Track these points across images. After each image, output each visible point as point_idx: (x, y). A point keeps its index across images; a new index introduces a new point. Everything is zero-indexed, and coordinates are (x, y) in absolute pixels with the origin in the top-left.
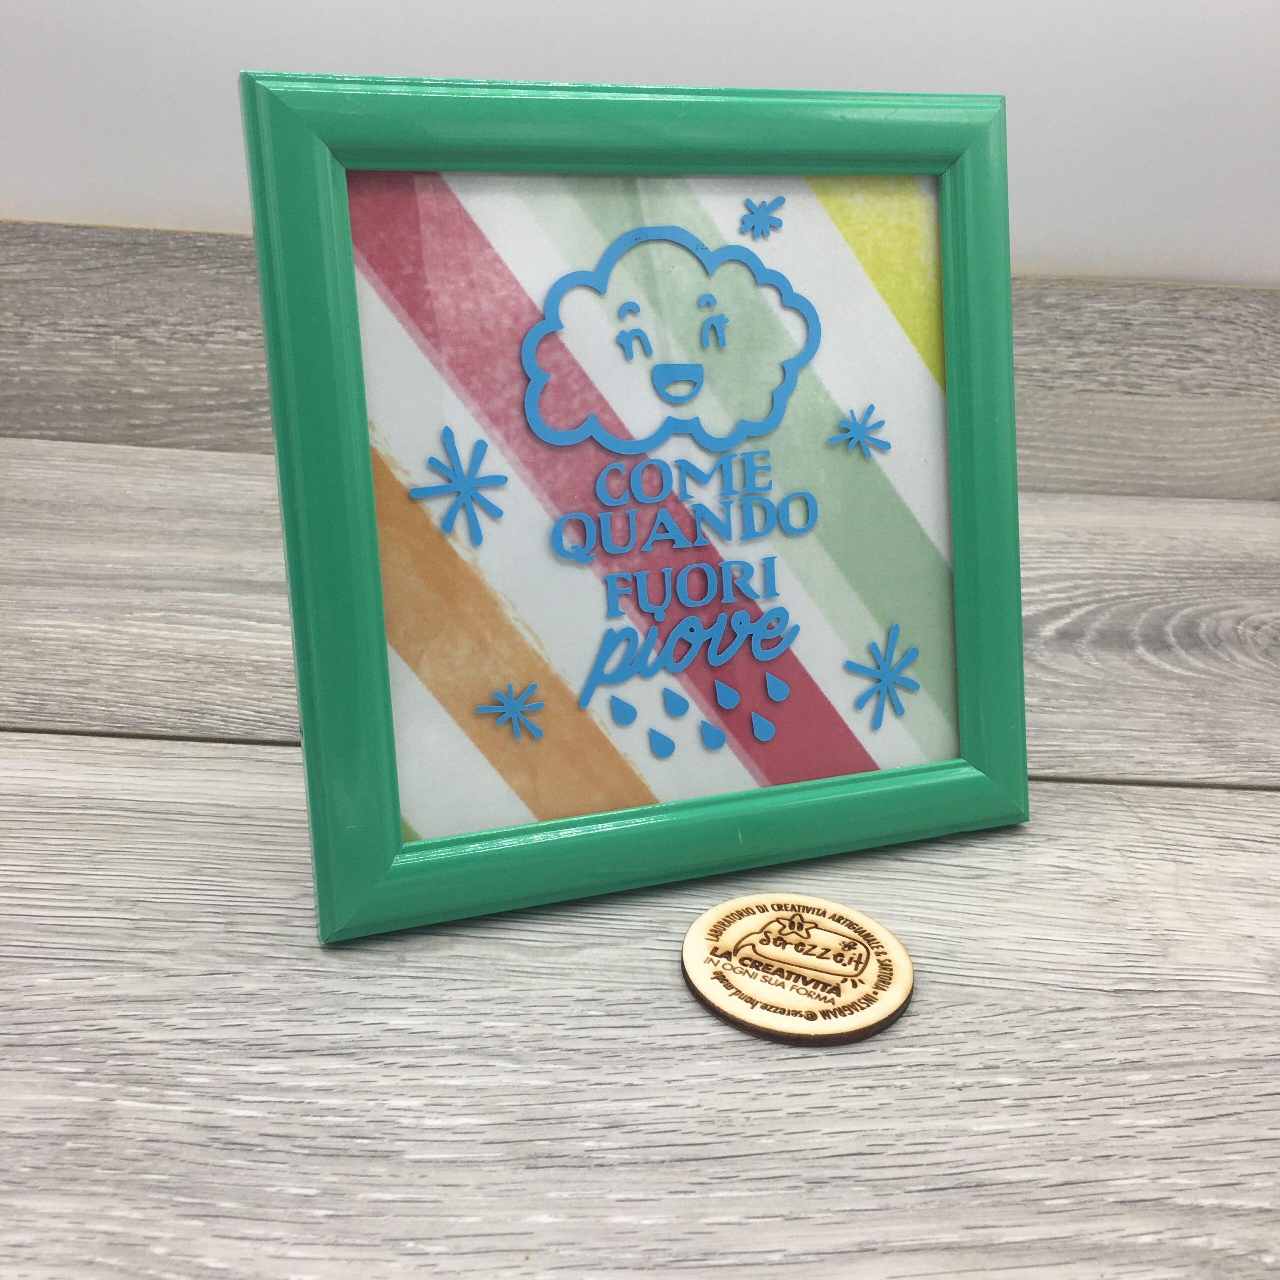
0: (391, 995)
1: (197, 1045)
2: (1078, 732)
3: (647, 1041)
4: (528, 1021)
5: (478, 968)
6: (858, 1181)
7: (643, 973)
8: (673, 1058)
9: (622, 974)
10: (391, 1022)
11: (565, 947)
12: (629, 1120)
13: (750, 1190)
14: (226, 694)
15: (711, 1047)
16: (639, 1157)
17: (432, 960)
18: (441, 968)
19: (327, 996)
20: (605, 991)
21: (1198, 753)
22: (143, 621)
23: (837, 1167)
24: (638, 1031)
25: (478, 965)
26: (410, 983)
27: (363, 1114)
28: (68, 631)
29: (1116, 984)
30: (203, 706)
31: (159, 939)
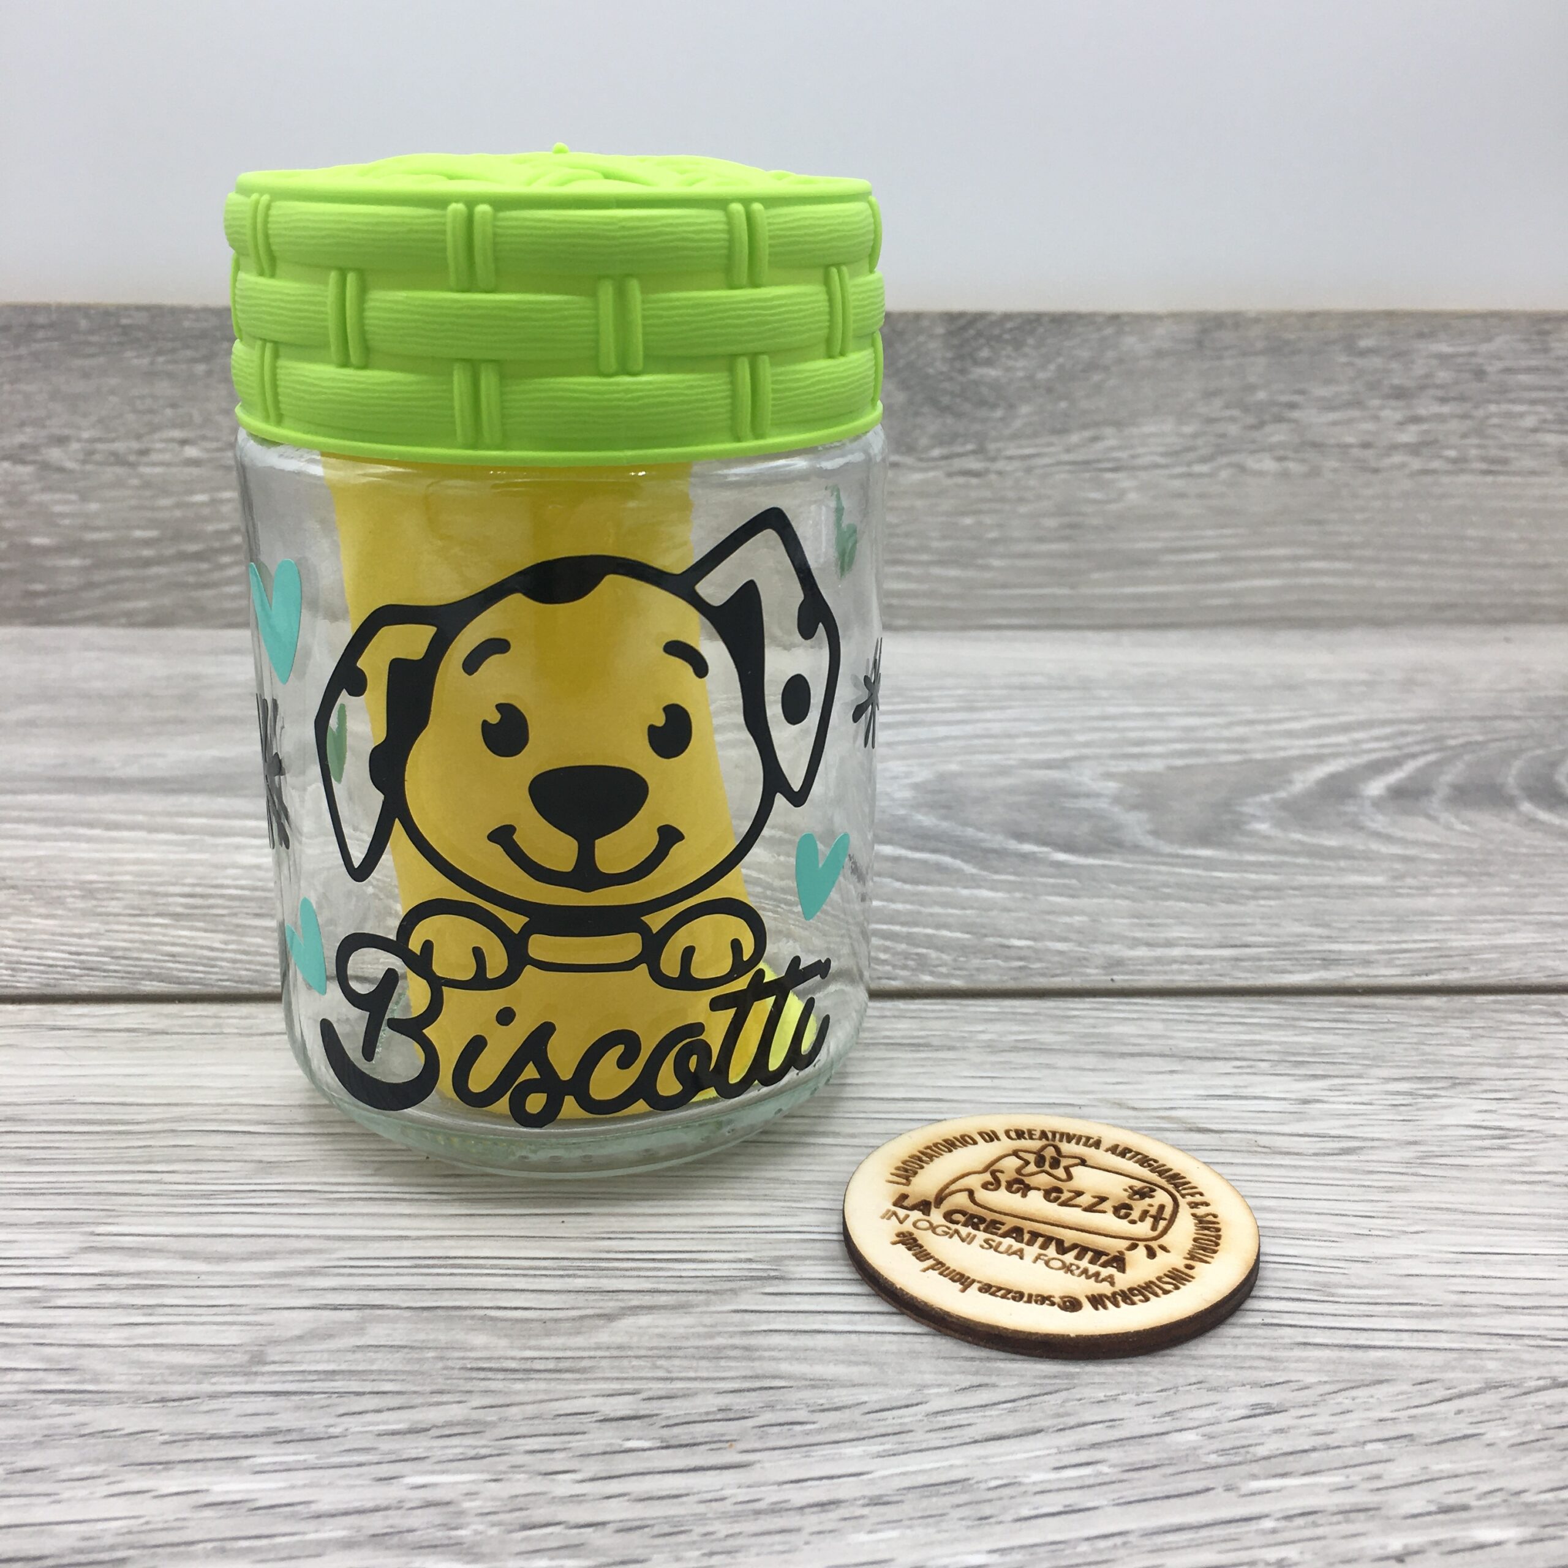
0: (225, 1430)
3: (743, 1495)
4: (502, 1468)
5: (408, 1368)
7: (735, 1358)
8: (798, 1530)
9: (694, 1363)
10: (216, 1488)
11: (582, 1318)
14: (25, 930)
15: (876, 1501)
17: (318, 1356)
18: (334, 1372)
19: (92, 1441)
20: (660, 1398)
24: (728, 1476)
25: (409, 1361)
26: (270, 1403)
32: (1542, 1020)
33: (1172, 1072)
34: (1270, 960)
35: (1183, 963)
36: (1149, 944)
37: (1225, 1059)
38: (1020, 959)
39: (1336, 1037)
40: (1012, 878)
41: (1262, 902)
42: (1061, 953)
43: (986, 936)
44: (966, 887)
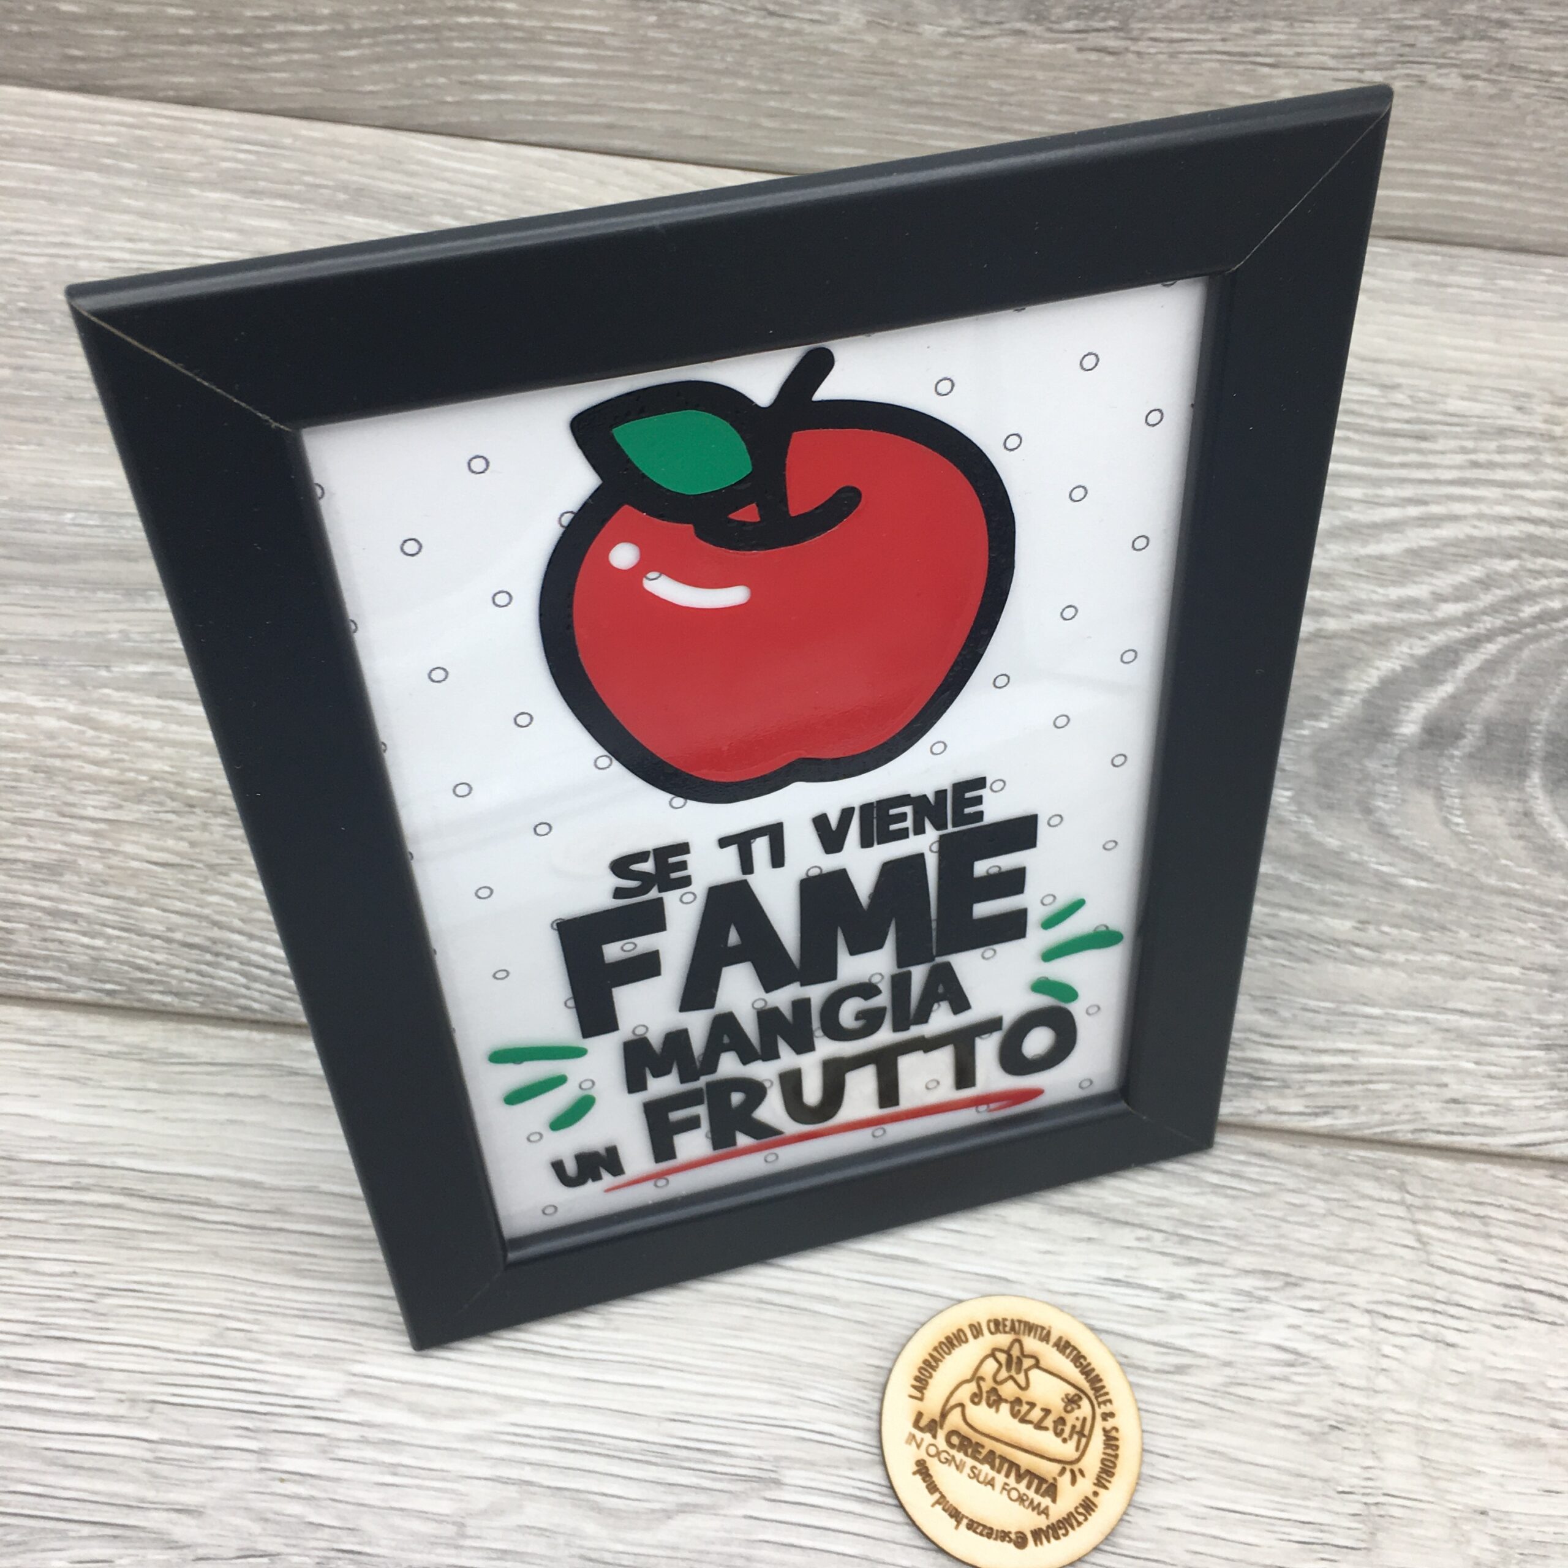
2: (1387, 1017)
11: (653, 1511)
14: (244, 899)
17: (495, 1534)
18: (505, 1552)
21: (1538, 1076)
22: (125, 689)
25: (549, 1546)
28: (26, 720)
30: (216, 933)
32: (1386, 1194)
33: (1090, 1239)
37: (1133, 1225)
39: (1224, 1201)
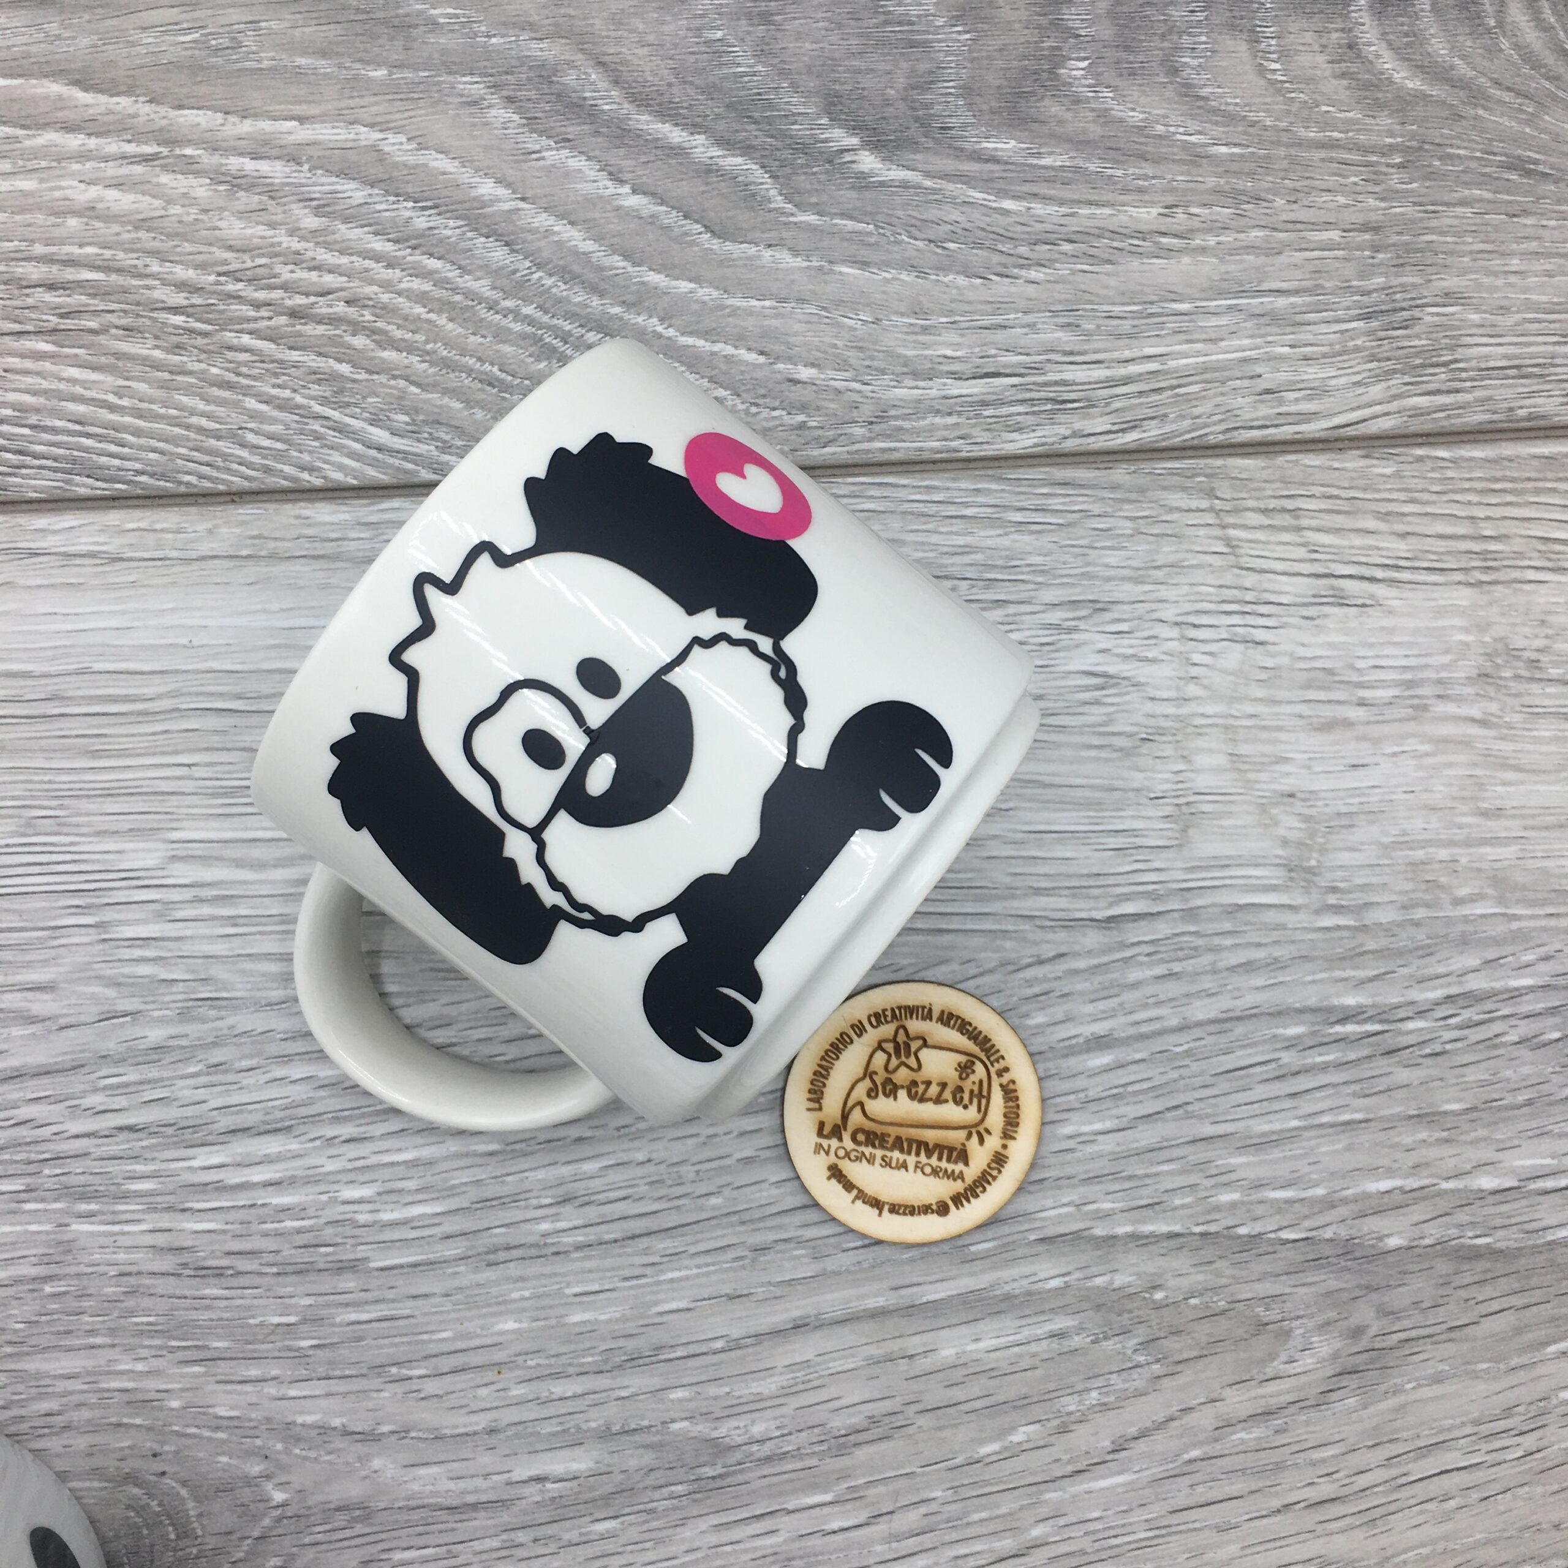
1: (125, 1135)
6: (800, 1242)
12: (580, 1188)
13: (698, 1267)
16: (592, 1237)
19: (242, 1040)
23: (780, 1227)
27: (320, 1213)
29: (1111, 905)
31: (28, 965)
34: (1011, 403)
35: (938, 412)
36: (915, 375)
38: (803, 408)
40: (811, 218)
41: (1033, 274)
42: (839, 392)
43: (778, 359)
44: (770, 246)
